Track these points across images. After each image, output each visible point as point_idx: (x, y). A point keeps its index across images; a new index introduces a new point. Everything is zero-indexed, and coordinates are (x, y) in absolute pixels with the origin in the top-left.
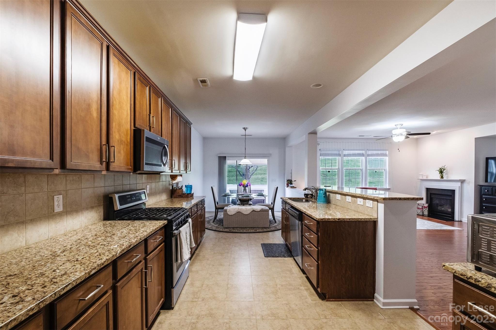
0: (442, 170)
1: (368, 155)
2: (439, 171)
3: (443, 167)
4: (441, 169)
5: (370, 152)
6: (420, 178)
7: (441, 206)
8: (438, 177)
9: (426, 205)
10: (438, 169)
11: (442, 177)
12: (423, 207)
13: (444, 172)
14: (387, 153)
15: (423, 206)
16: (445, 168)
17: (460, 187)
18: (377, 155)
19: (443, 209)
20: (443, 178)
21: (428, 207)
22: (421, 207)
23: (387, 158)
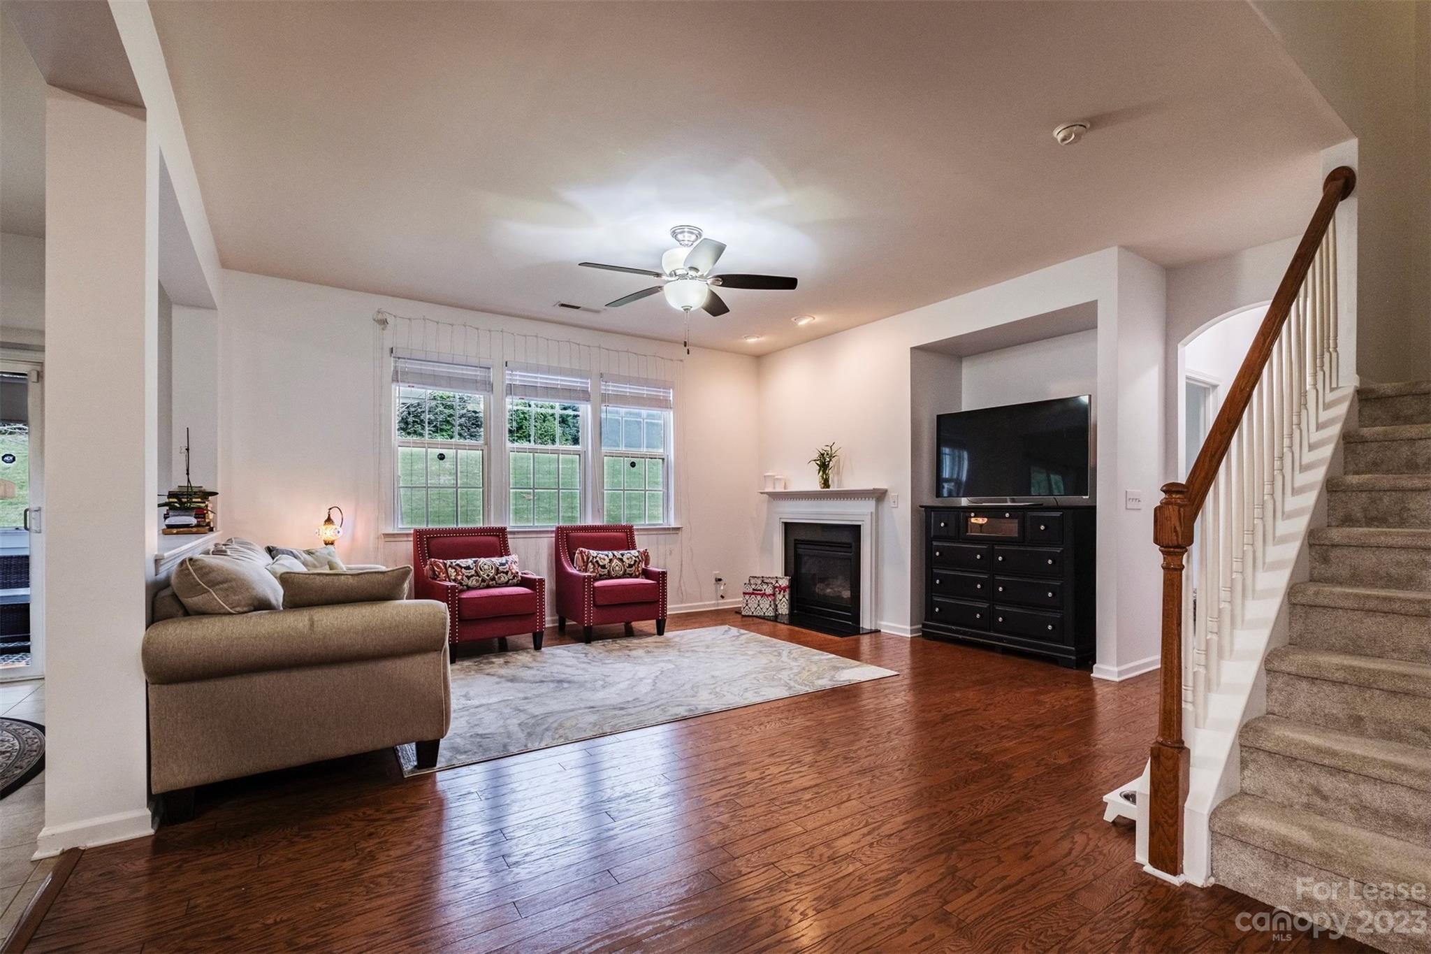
0: (824, 458)
1: (606, 398)
2: (818, 462)
3: (829, 449)
4: (823, 455)
5: (611, 388)
6: (766, 490)
7: (823, 580)
8: (813, 483)
9: (784, 582)
10: (816, 456)
11: (826, 483)
12: (775, 588)
13: (831, 465)
14: (671, 398)
15: (777, 585)
16: (833, 452)
17: (874, 515)
18: (638, 400)
19: (829, 590)
20: (828, 487)
21: (788, 587)
22: (769, 591)
23: (670, 415)
